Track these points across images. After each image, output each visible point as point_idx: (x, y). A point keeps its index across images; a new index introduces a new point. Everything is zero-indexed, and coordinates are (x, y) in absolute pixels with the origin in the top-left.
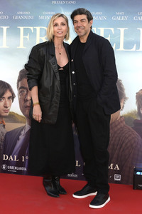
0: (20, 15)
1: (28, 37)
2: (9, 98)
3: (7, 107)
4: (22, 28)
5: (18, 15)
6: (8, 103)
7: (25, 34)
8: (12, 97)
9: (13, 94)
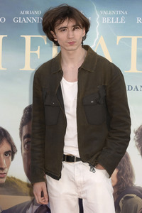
0: (26, 16)
1: (38, 52)
2: (6, 153)
3: (2, 169)
4: (28, 38)
5: (22, 16)
6: (4, 161)
7: (33, 47)
8: (12, 152)
9: (13, 146)
